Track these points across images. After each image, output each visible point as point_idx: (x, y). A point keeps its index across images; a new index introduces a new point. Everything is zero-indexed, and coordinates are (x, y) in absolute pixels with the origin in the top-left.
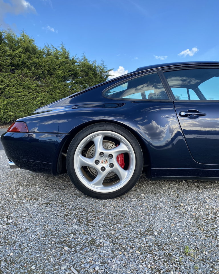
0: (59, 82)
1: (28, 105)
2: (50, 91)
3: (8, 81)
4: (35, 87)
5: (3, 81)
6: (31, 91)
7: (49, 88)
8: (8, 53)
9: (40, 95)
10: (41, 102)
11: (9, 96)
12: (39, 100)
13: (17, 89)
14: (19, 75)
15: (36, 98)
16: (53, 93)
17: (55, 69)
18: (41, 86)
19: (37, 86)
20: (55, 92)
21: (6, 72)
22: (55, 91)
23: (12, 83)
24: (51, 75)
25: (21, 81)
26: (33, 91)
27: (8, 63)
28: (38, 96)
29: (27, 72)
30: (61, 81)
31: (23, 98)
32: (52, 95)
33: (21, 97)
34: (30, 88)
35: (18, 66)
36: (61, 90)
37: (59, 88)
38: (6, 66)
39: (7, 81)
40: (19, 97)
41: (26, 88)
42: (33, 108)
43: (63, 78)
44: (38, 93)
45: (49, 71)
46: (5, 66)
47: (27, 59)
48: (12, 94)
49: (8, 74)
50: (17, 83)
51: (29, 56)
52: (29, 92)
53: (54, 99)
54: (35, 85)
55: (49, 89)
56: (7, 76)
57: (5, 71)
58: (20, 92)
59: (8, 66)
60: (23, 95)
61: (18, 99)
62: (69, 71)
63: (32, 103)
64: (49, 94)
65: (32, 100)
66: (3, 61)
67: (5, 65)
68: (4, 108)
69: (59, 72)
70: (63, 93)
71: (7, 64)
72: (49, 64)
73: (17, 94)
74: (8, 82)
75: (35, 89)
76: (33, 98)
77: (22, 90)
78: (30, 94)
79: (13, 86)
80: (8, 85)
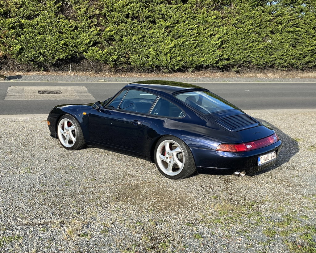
1: (203, 46)
2: (237, 23)
3: (178, 16)
4: (214, 19)
5: (172, 16)
6: (208, 26)
7: (236, 18)
9: (222, 30)
11: (178, 36)
12: (219, 39)
13: (189, 26)
15: (215, 35)
18: (222, 18)
19: (218, 17)
21: (176, 4)
22: (245, 22)
23: (182, 17)
26: (211, 25)
28: (218, 32)
30: (257, 5)
31: (196, 36)
33: (193, 36)
34: (206, 22)
39: (176, 17)
40: (191, 35)
41: (201, 22)
42: (209, 51)
44: (219, 27)
49: (179, 5)
50: (189, 17)
52: (205, 28)
54: (215, 17)
56: (176, 10)
57: (174, 2)
58: (193, 29)
60: (197, 33)
61: (190, 38)
63: (208, 43)
64: (236, 27)
65: (209, 39)
68: (172, 52)
73: (190, 31)
75: (214, 23)
76: (211, 35)
77: (195, 26)
78: (206, 31)
79: (184, 22)
80: (178, 21)
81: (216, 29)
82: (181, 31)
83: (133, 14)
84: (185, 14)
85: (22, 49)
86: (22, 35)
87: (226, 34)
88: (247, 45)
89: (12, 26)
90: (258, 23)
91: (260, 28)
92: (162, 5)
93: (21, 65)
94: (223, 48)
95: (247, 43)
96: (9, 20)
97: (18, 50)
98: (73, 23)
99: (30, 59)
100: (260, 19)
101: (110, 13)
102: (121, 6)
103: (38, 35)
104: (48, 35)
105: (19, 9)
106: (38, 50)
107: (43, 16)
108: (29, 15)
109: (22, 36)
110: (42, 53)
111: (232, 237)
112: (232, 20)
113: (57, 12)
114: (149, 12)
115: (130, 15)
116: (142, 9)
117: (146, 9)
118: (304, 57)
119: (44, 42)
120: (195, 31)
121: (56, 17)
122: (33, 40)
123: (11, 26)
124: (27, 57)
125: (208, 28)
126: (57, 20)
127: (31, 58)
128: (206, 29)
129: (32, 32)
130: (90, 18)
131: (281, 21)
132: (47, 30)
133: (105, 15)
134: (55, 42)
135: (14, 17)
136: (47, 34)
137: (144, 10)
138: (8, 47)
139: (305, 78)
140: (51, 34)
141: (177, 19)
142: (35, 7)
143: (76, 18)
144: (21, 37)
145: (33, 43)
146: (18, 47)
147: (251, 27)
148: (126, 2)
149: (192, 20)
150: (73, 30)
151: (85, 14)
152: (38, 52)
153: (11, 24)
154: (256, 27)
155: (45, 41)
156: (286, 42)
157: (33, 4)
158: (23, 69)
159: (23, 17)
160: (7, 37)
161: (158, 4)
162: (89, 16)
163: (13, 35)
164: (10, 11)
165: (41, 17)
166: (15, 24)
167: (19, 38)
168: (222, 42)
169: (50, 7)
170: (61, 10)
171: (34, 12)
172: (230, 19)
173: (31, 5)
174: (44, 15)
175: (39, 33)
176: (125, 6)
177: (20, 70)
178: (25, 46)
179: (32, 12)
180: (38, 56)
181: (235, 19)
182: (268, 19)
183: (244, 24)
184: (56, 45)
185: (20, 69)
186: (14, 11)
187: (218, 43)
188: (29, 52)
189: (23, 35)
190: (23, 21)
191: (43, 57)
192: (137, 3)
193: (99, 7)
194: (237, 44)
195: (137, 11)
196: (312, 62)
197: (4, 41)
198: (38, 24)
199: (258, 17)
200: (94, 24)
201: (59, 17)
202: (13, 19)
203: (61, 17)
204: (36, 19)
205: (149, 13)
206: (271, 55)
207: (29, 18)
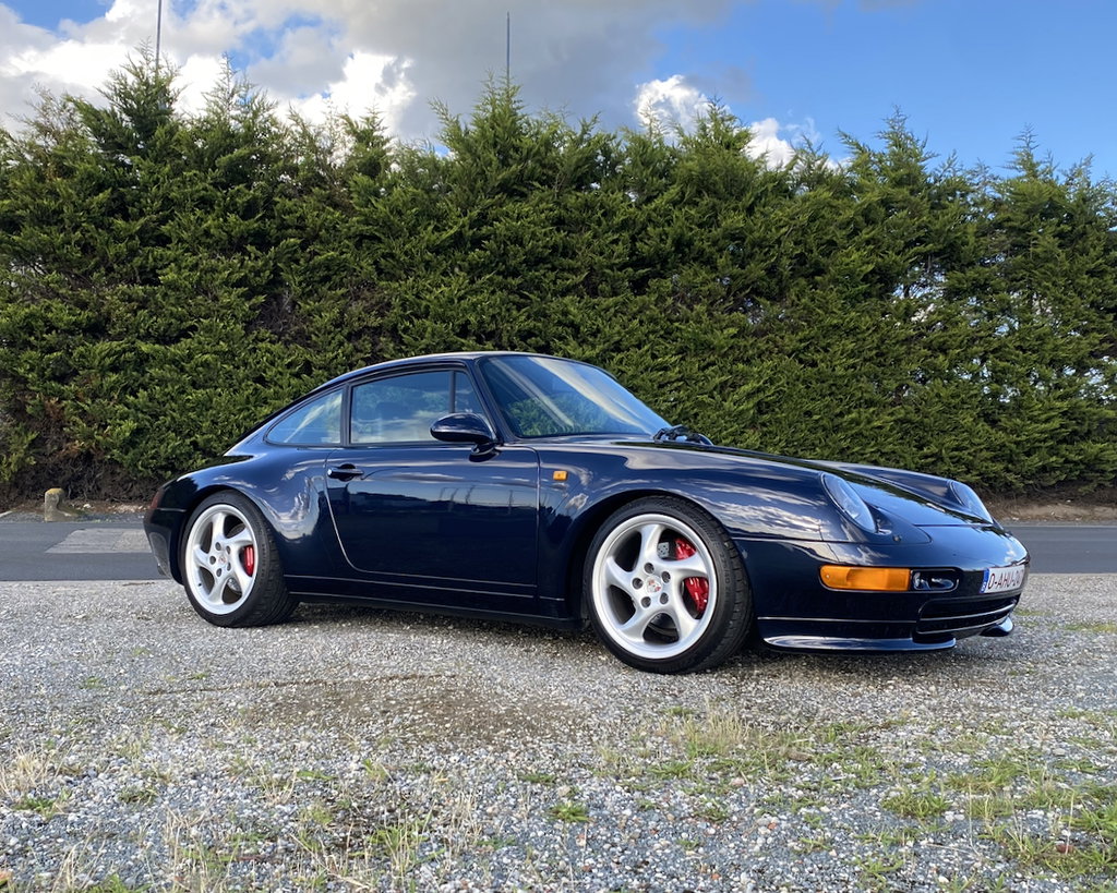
0: (854, 300)
1: (699, 418)
2: (807, 347)
3: (617, 328)
4: (732, 337)
5: (598, 331)
6: (713, 358)
7: (801, 335)
8: (617, 220)
9: (755, 369)
10: (759, 403)
12: (749, 396)
13: (654, 357)
14: (661, 299)
15: (734, 386)
16: (817, 357)
17: (832, 243)
18: (759, 333)
19: (743, 332)
20: (828, 351)
21: (615, 294)
22: (829, 345)
23: (630, 333)
24: (809, 276)
25: (672, 322)
26: (725, 355)
27: (618, 257)
28: (745, 377)
29: (699, 280)
30: (867, 295)
32: (814, 364)
33: (669, 388)
34: (710, 348)
35: (664, 261)
36: (860, 336)
37: (852, 332)
38: (613, 271)
39: (614, 331)
41: (692, 346)
42: (720, 432)
43: (880, 281)
44: (748, 362)
45: (801, 258)
46: (608, 271)
47: (700, 226)
48: (634, 377)
49: (620, 298)
50: (654, 332)
51: (713, 207)
52: (703, 364)
53: (825, 385)
54: (733, 331)
55: (801, 341)
56: (612, 310)
57: (608, 289)
58: (666, 369)
59: (622, 267)
60: (678, 380)
61: (656, 396)
62: (909, 245)
63: (716, 410)
64: (801, 362)
65: (718, 397)
66: (601, 254)
67: (607, 267)
69: (848, 256)
70: (874, 352)
71: (617, 261)
72: (804, 230)
73: (656, 375)
74: (619, 333)
75: (731, 348)
76: (723, 385)
77: (673, 359)
78: (707, 372)
79: (639, 346)
80: (618, 342)
81: (741, 366)
82: (630, 373)
83: (481, 323)
84: (641, 322)
85: (137, 432)
86: (141, 390)
87: (771, 381)
88: (841, 414)
89: (112, 363)
90: (870, 350)
91: (880, 365)
92: (567, 299)
93: (136, 482)
94: (764, 425)
95: (838, 411)
96: (103, 346)
97: (128, 434)
98: (299, 353)
99: (164, 463)
100: (876, 337)
101: (412, 322)
102: (443, 300)
103: (190, 389)
104: (219, 390)
105: (135, 313)
106: (189, 435)
107: (206, 332)
108: (165, 331)
109: (142, 393)
110: (201, 444)
111: (735, 818)
112: (787, 340)
113: (249, 323)
114: (528, 317)
115: (473, 327)
116: (508, 310)
117: (519, 310)
118: (1028, 454)
119: (207, 410)
120: (672, 374)
121: (246, 335)
122: (173, 404)
123: (108, 361)
124: (153, 458)
125: (713, 364)
126: (249, 344)
127: (167, 459)
128: (706, 367)
129: (174, 382)
130: (349, 338)
131: (944, 343)
132: (218, 375)
133: (394, 329)
134: (241, 411)
135: (119, 337)
136: (216, 388)
137: (514, 312)
138: (96, 426)
139: (1034, 518)
140: (231, 386)
141: (617, 338)
142: (183, 307)
143: (309, 338)
144: (137, 397)
145: (174, 414)
146: (129, 425)
147: (851, 361)
148: (459, 290)
149: (661, 340)
150: (297, 375)
151: (336, 326)
152: (188, 441)
153: (108, 355)
154: (865, 360)
155: (211, 408)
156: (966, 406)
157: (178, 299)
158: (141, 497)
159: (146, 337)
160: (95, 397)
161: (555, 294)
162: (346, 331)
163: (112, 389)
164: (108, 320)
165: (201, 336)
166: (122, 358)
167: (132, 398)
168: (759, 404)
169: (229, 306)
170: (261, 316)
171: (181, 319)
172: (782, 338)
173: (172, 301)
174: (209, 330)
175: (194, 384)
176: (456, 301)
177: (131, 498)
178: (147, 423)
179: (173, 320)
180: (190, 455)
181: (798, 338)
182: (903, 337)
183: (826, 351)
184: (244, 418)
185: (131, 494)
186: (119, 317)
187: (748, 410)
188: (162, 441)
189: (146, 389)
190: (145, 347)
191: (202, 459)
192: (493, 292)
193: (377, 303)
194: (809, 414)
195: (493, 317)
196: (1054, 469)
197: (86, 408)
198: (190, 357)
199: (870, 331)
200: (362, 355)
201: (256, 337)
202: (115, 343)
203: (260, 337)
204: (185, 343)
205: (532, 323)
206: (920, 448)
207: (165, 339)
